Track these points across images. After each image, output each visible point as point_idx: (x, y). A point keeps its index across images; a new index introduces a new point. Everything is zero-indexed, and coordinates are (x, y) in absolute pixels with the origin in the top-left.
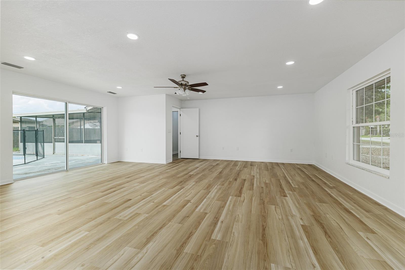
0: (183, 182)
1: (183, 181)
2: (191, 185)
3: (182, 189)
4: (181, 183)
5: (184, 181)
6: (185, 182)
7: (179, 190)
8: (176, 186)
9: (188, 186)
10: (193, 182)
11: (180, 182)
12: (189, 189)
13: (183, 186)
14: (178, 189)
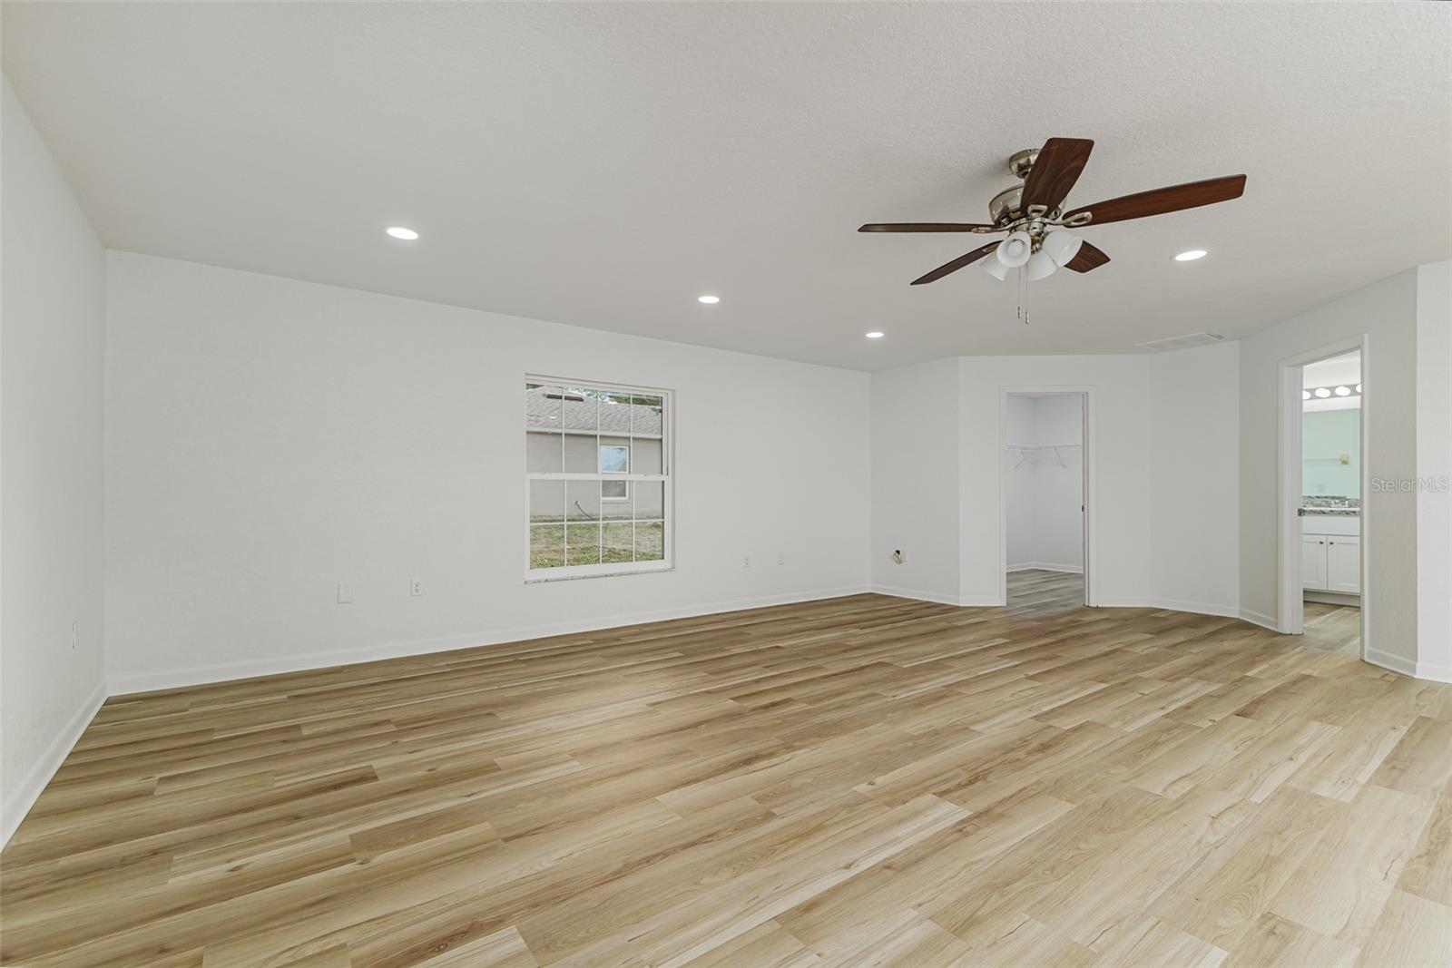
0: (1034, 744)
1: (1029, 753)
2: (997, 721)
3: (1046, 713)
4: (1045, 739)
5: (1030, 747)
6: (1024, 741)
7: (1060, 711)
8: (1074, 730)
9: (1019, 720)
10: (980, 733)
11: (1052, 750)
12: (1016, 707)
13: (1039, 725)
14: (1062, 714)
